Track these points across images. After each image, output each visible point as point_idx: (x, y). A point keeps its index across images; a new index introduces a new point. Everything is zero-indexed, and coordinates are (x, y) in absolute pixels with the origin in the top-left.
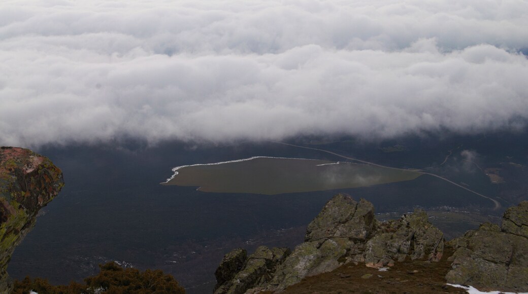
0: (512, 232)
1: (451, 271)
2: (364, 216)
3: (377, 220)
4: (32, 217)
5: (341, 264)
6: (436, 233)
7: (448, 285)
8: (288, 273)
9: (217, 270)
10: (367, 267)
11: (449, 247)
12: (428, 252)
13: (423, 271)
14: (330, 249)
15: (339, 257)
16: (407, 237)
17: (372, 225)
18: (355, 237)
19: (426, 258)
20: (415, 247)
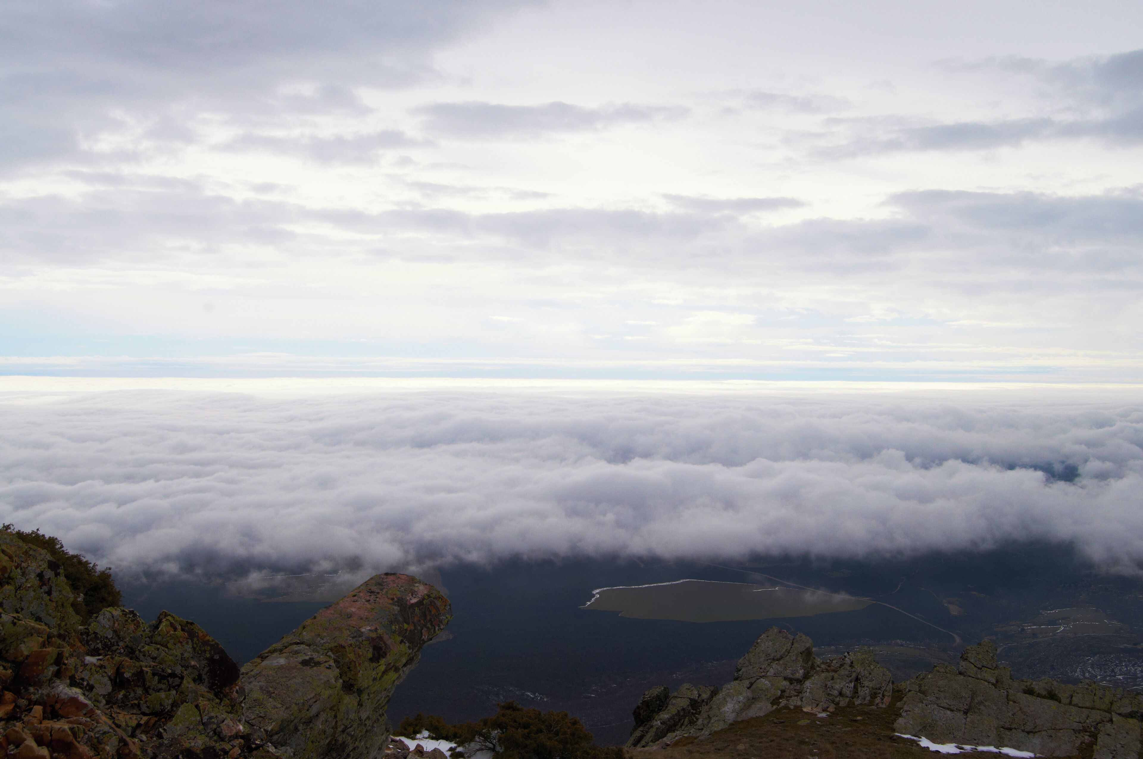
0: (971, 675)
1: (900, 719)
2: (801, 653)
3: (816, 657)
4: (415, 653)
5: (775, 707)
6: (884, 675)
7: (896, 736)
8: (714, 716)
9: (635, 709)
10: (805, 712)
11: (898, 691)
12: (874, 696)
13: (869, 718)
14: (763, 690)
15: (772, 699)
16: (850, 678)
17: (810, 663)
18: (791, 676)
19: (871, 703)
20: (859, 689)
